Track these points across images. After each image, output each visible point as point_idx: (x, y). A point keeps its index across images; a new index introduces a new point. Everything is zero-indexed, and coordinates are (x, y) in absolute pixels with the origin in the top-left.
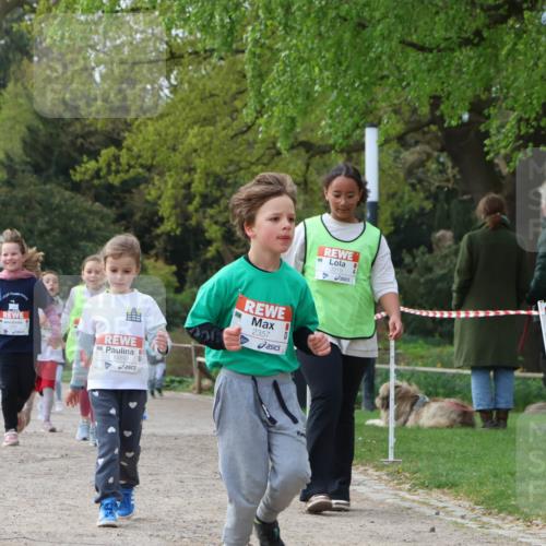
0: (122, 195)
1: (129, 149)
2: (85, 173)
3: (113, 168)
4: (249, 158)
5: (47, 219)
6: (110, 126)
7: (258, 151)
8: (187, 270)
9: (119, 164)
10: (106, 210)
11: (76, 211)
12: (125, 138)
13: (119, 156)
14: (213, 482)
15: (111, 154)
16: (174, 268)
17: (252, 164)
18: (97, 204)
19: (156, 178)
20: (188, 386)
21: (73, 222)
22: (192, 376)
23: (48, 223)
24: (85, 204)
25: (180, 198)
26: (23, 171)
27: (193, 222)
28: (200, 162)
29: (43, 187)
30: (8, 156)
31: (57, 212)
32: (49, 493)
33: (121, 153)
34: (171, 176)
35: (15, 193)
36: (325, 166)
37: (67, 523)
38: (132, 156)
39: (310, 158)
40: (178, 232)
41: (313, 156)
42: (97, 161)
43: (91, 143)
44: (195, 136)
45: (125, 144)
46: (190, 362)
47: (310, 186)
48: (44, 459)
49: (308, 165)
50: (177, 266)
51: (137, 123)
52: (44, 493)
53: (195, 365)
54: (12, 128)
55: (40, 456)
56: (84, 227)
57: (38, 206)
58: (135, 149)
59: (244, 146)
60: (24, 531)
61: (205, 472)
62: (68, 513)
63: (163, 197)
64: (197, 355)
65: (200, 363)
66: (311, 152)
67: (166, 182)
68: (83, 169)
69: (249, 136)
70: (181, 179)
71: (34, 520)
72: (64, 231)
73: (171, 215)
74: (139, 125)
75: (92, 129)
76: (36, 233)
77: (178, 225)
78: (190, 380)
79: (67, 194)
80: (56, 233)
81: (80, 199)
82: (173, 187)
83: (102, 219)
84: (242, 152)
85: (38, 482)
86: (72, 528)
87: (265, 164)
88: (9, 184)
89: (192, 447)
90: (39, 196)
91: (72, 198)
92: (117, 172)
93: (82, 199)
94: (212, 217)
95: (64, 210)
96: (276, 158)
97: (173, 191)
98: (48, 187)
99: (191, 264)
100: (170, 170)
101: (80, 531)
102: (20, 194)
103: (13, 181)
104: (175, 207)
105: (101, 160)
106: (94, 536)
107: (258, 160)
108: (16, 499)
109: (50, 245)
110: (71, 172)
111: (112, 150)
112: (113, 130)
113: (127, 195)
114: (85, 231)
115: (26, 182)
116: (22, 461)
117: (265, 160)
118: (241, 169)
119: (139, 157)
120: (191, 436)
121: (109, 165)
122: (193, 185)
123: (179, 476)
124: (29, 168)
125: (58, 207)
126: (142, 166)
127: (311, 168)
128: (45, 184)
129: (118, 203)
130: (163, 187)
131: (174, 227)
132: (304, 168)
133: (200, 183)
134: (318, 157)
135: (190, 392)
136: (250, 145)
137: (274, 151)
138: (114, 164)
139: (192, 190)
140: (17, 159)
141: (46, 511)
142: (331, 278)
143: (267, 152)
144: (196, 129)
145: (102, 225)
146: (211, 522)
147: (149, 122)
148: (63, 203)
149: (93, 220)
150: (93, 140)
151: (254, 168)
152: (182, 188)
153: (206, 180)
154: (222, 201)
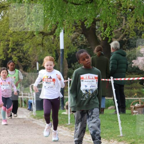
4: (25, 37)
7: (28, 35)
14: (17, 132)
17: (27, 39)
25: (5, 49)
27: (9, 56)
28: (11, 38)
34: (2, 42)
36: (48, 39)
39: (43, 37)
40: (5, 59)
47: (44, 45)
49: (43, 39)
59: (24, 34)
61: (14, 129)
66: (44, 35)
67: (1, 44)
70: (5, 43)
73: (2, 54)
77: (5, 57)
82: (3, 46)
89: (11, 122)
94: (15, 55)
96: (34, 37)
97: (3, 47)
100: (2, 41)
104: (3, 52)
107: (28, 37)
117: (30, 37)
118: (23, 40)
122: (9, 45)
127: (44, 40)
131: (4, 57)
133: (11, 44)
134: (46, 36)
136: (26, 33)
137: (33, 35)
139: (9, 47)
143: (31, 35)
151: (27, 40)
152: (5, 46)
153: (13, 44)
154: (18, 50)
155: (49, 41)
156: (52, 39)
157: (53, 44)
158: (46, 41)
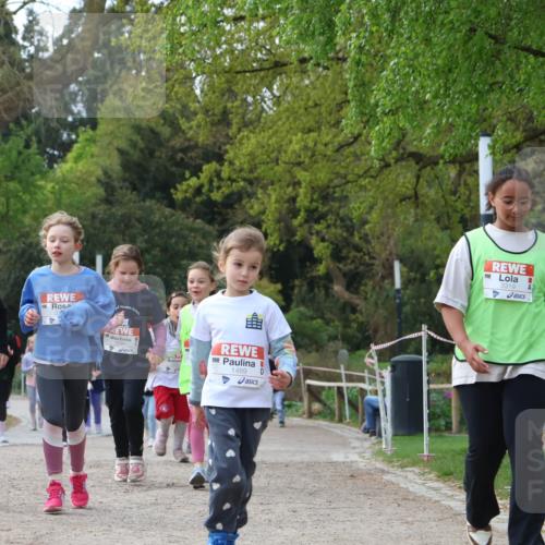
0: (224, 211)
1: (231, 163)
2: (186, 191)
3: (215, 184)
4: (356, 171)
5: (146, 237)
6: (212, 140)
7: (366, 162)
8: (293, 288)
9: (220, 179)
10: (208, 228)
11: (176, 228)
12: (226, 152)
13: (221, 171)
14: (328, 511)
15: (213, 170)
16: (279, 286)
17: (360, 177)
18: (198, 221)
19: (260, 191)
20: (297, 411)
21: (173, 240)
22: (301, 400)
23: (147, 241)
24: (186, 221)
25: (284, 212)
26: (121, 188)
27: (297, 238)
29: (142, 203)
30: (105, 173)
31: (157, 230)
33: (223, 168)
34: (275, 190)
35: (114, 210)
36: (437, 177)
38: (234, 170)
39: (420, 170)
40: (281, 248)
41: (425, 167)
42: (199, 178)
43: (191, 158)
45: (226, 157)
46: (299, 385)
47: (421, 199)
49: (418, 177)
50: (283, 284)
51: (239, 137)
52: (151, 524)
53: (304, 389)
54: (110, 143)
56: (185, 245)
57: (137, 224)
58: (237, 163)
59: (351, 159)
61: (318, 501)
63: (267, 212)
64: (305, 378)
65: (309, 386)
66: (421, 164)
67: (269, 196)
68: (184, 187)
69: (356, 148)
70: (285, 192)
72: (165, 250)
73: (275, 230)
74: (242, 139)
75: (192, 143)
77: (281, 242)
78: (299, 404)
79: (168, 211)
80: (156, 252)
81: (180, 216)
82: (277, 201)
83: (204, 237)
84: (348, 164)
87: (372, 177)
88: (108, 201)
89: (305, 475)
90: (139, 213)
91: (173, 215)
92: (219, 188)
93: (183, 216)
94: (318, 233)
95: (164, 228)
96: (386, 172)
97: (277, 205)
98: (148, 203)
99: (297, 282)
100: (272, 184)
102: (119, 211)
103: (111, 198)
104: (279, 221)
105: (202, 176)
107: (365, 172)
108: (121, 530)
109: (150, 265)
110: (172, 190)
111: (214, 165)
112: (215, 143)
113: (229, 210)
114: (187, 249)
115: (127, 198)
117: (373, 174)
118: (348, 182)
119: (241, 170)
120: (302, 463)
121: (211, 181)
122: (298, 199)
123: (291, 506)
124: (127, 184)
125: (159, 225)
127: (421, 180)
128: (144, 200)
129: (220, 219)
130: (266, 201)
131: (277, 242)
132: (415, 180)
133: (305, 197)
134: (429, 168)
135: (300, 416)
136: (358, 157)
137: (382, 164)
138: (215, 179)
139: (298, 205)
140: (114, 176)
142: (503, 295)
144: (299, 135)
147: (252, 135)
148: (163, 220)
149: (195, 238)
150: (193, 154)
151: (362, 181)
152: (285, 202)
153: (312, 195)
154: (329, 217)
155: (440, 185)
156: (449, 177)
157: (453, 198)
158: (430, 186)
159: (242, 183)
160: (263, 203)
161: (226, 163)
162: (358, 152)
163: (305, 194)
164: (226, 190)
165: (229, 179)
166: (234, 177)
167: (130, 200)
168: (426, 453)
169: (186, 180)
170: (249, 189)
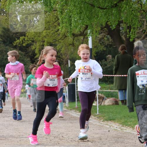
0: (26, 48)
1: (27, 37)
2: (17, 43)
4: (58, 38)
7: (61, 36)
9: (25, 41)
10: (22, 53)
12: (26, 34)
15: (23, 38)
17: (59, 39)
18: (20, 51)
19: (34, 44)
25: (40, 48)
26: (1, 43)
28: (46, 39)
32: (11, 125)
34: (38, 43)
36: (78, 39)
37: (16, 133)
38: (28, 38)
39: (74, 37)
41: (75, 37)
42: (19, 40)
43: (17, 36)
44: (45, 33)
47: (74, 45)
48: (9, 117)
49: (74, 39)
55: (8, 116)
58: (29, 36)
59: (57, 35)
60: (5, 135)
62: (16, 130)
63: (37, 49)
68: (16, 42)
70: (41, 44)
71: (7, 132)
73: (38, 53)
76: (4, 59)
79: (12, 49)
82: (39, 46)
83: (21, 55)
84: (56, 37)
85: (8, 122)
86: (17, 134)
87: (63, 40)
90: (5, 50)
96: (66, 38)
98: (7, 47)
101: (19, 134)
104: (39, 51)
105: (20, 40)
106: (23, 136)
107: (61, 38)
108: (2, 127)
110: (13, 43)
112: (23, 32)
113: (27, 48)
115: (1, 46)
116: (3, 117)
117: (62, 38)
118: (56, 41)
119: (30, 38)
126: (31, 41)
128: (6, 46)
129: (25, 51)
130: (36, 46)
131: (39, 56)
132: (73, 40)
134: (76, 37)
136: (59, 35)
137: (65, 36)
138: (24, 41)
141: (10, 130)
143: (63, 36)
144: (45, 31)
145: (21, 57)
146: (53, 131)
150: (18, 35)
151: (60, 41)
152: (41, 46)
153: (48, 44)
155: (79, 41)
156: (81, 39)
158: (76, 41)
159: (30, 42)
160: (35, 47)
161: (26, 37)
162: (59, 33)
163: (46, 44)
164: (26, 43)
165: (27, 40)
166: (28, 40)
167: (2, 46)
168: (76, 106)
169: (16, 40)
170: (32, 43)
